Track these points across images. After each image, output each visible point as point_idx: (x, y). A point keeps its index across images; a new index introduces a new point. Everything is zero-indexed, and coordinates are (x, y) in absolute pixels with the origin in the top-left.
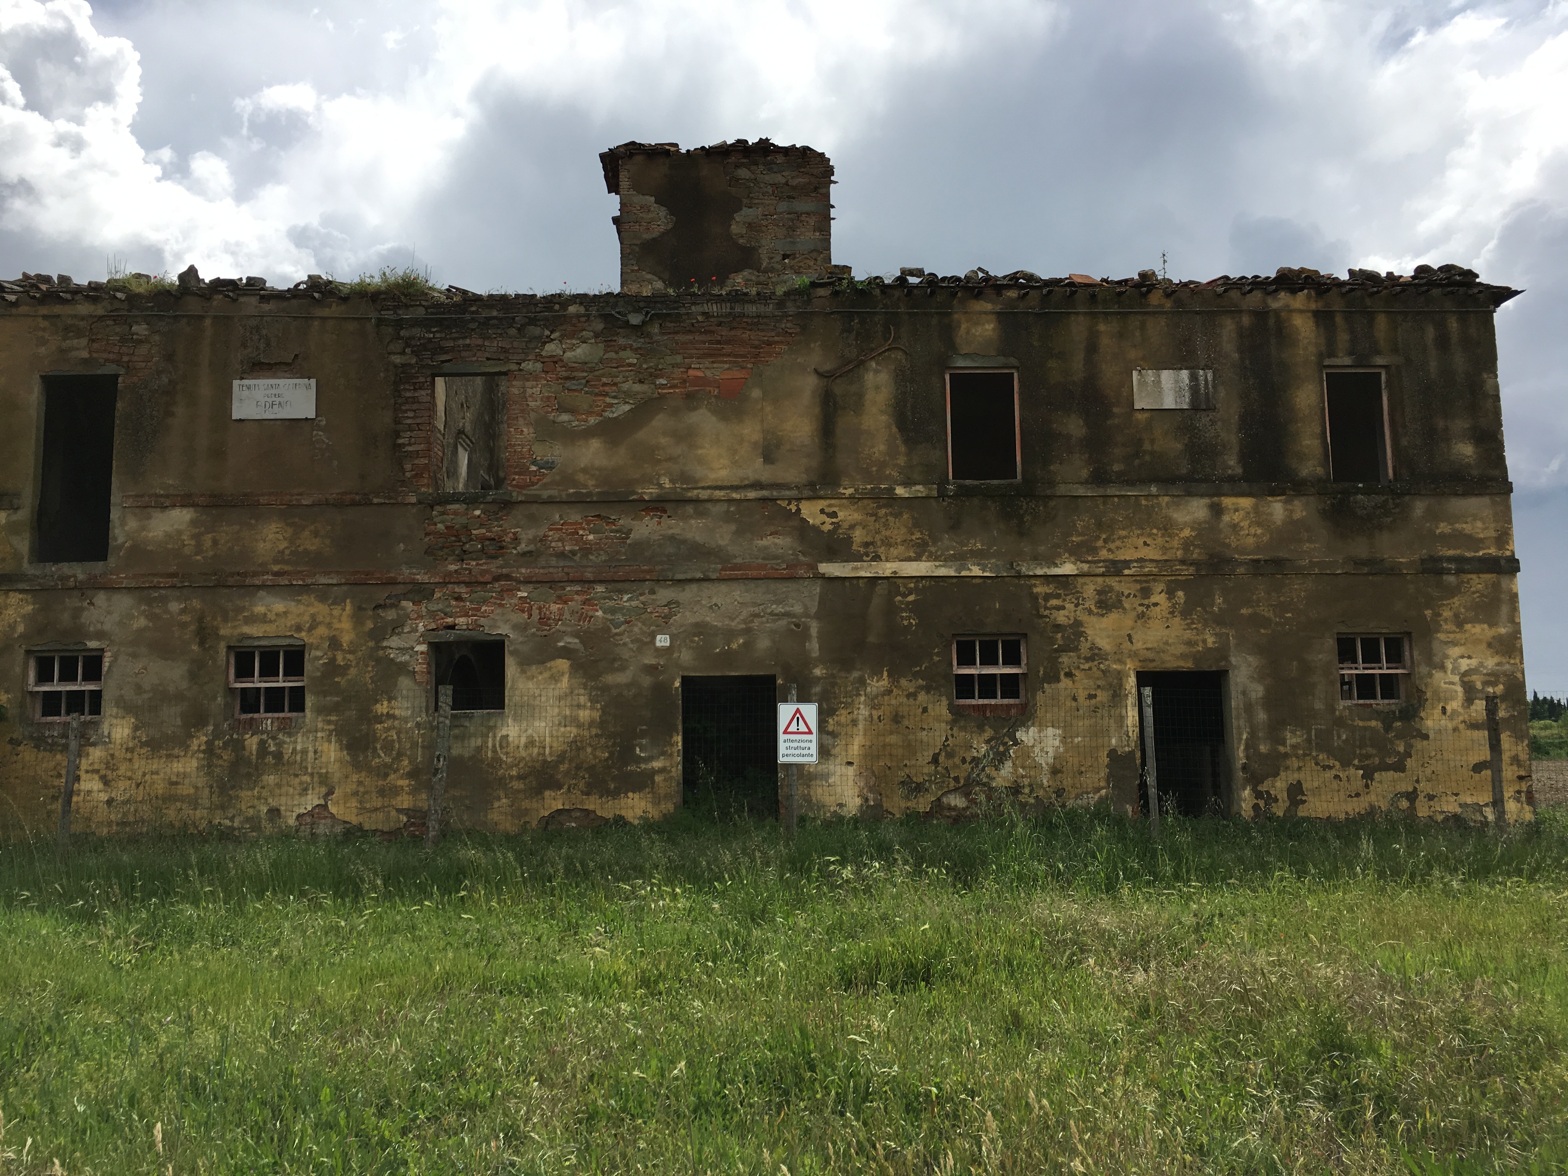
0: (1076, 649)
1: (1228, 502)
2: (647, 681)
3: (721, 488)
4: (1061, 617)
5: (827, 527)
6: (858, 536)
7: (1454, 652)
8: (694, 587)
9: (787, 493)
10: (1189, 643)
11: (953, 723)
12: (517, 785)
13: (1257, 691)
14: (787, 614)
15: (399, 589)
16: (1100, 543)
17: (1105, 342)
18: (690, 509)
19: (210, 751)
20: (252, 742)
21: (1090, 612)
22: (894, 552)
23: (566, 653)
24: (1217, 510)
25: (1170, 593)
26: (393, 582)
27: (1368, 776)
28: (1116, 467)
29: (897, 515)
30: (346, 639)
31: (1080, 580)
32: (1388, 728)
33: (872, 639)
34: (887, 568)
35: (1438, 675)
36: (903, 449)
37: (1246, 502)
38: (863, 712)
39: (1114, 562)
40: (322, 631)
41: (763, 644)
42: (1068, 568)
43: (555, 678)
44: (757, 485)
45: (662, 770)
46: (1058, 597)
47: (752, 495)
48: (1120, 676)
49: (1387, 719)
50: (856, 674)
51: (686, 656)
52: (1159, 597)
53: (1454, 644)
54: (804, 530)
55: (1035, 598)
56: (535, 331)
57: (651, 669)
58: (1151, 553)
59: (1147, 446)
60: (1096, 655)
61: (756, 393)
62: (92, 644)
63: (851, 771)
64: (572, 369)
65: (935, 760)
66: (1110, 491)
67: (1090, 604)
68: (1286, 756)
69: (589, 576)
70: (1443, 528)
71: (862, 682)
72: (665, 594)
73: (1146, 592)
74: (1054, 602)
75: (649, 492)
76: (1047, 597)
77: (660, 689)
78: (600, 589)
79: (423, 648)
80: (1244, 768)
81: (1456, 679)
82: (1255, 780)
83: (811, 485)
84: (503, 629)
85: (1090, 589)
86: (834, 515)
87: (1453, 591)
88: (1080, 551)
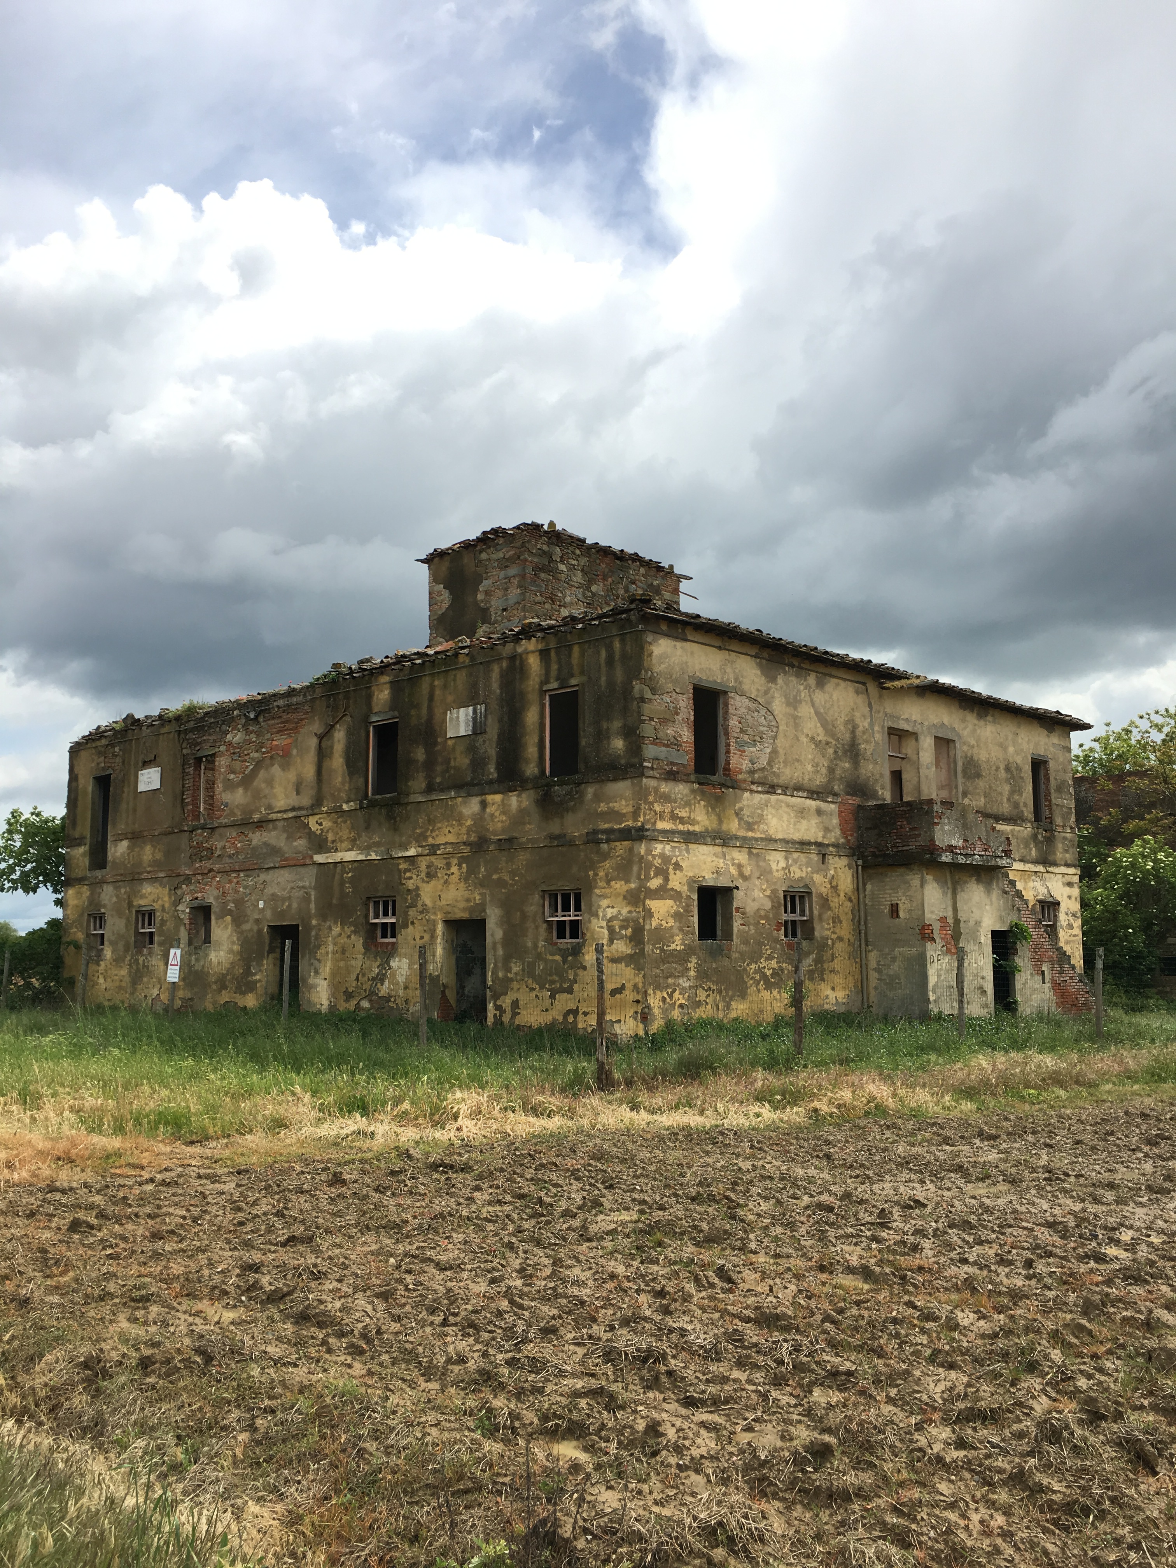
0: (416, 906)
1: (490, 798)
2: (255, 928)
3: (285, 811)
4: (410, 884)
5: (319, 832)
6: (330, 837)
7: (604, 903)
8: (271, 872)
9: (304, 812)
10: (468, 900)
11: (365, 954)
12: (214, 987)
13: (499, 934)
14: (303, 887)
15: (182, 878)
16: (429, 833)
17: (438, 692)
18: (271, 826)
19: (130, 965)
20: (141, 959)
21: (423, 881)
22: (344, 845)
23: (230, 912)
24: (484, 804)
25: (460, 865)
26: (179, 875)
27: (553, 997)
28: (438, 780)
29: (345, 822)
30: (167, 905)
31: (420, 858)
32: (565, 961)
33: (334, 901)
34: (338, 857)
35: (594, 921)
36: (348, 779)
37: (498, 797)
38: (331, 948)
39: (433, 846)
40: (160, 902)
41: (295, 905)
42: (412, 852)
43: (226, 927)
44: (293, 809)
45: (260, 981)
46: (409, 870)
47: (291, 815)
48: (434, 923)
49: (564, 954)
50: (328, 923)
51: (268, 914)
52: (454, 869)
53: (604, 896)
54: (310, 834)
55: (399, 871)
56: (224, 728)
57: (257, 921)
58: (451, 838)
59: (452, 764)
60: (425, 910)
61: (295, 752)
62: (103, 911)
63: (325, 983)
64: (235, 748)
65: (357, 979)
66: (434, 797)
67: (423, 875)
68: (511, 980)
69: (237, 868)
70: (603, 807)
71: (330, 928)
72: (263, 876)
73: (448, 866)
74: (408, 874)
75: (256, 817)
76: (406, 870)
77: (260, 931)
78: (242, 875)
79: (188, 910)
81: (604, 924)
82: (496, 997)
83: (312, 807)
84: (211, 900)
85: (423, 863)
86: (321, 824)
87: (605, 856)
88: (420, 839)
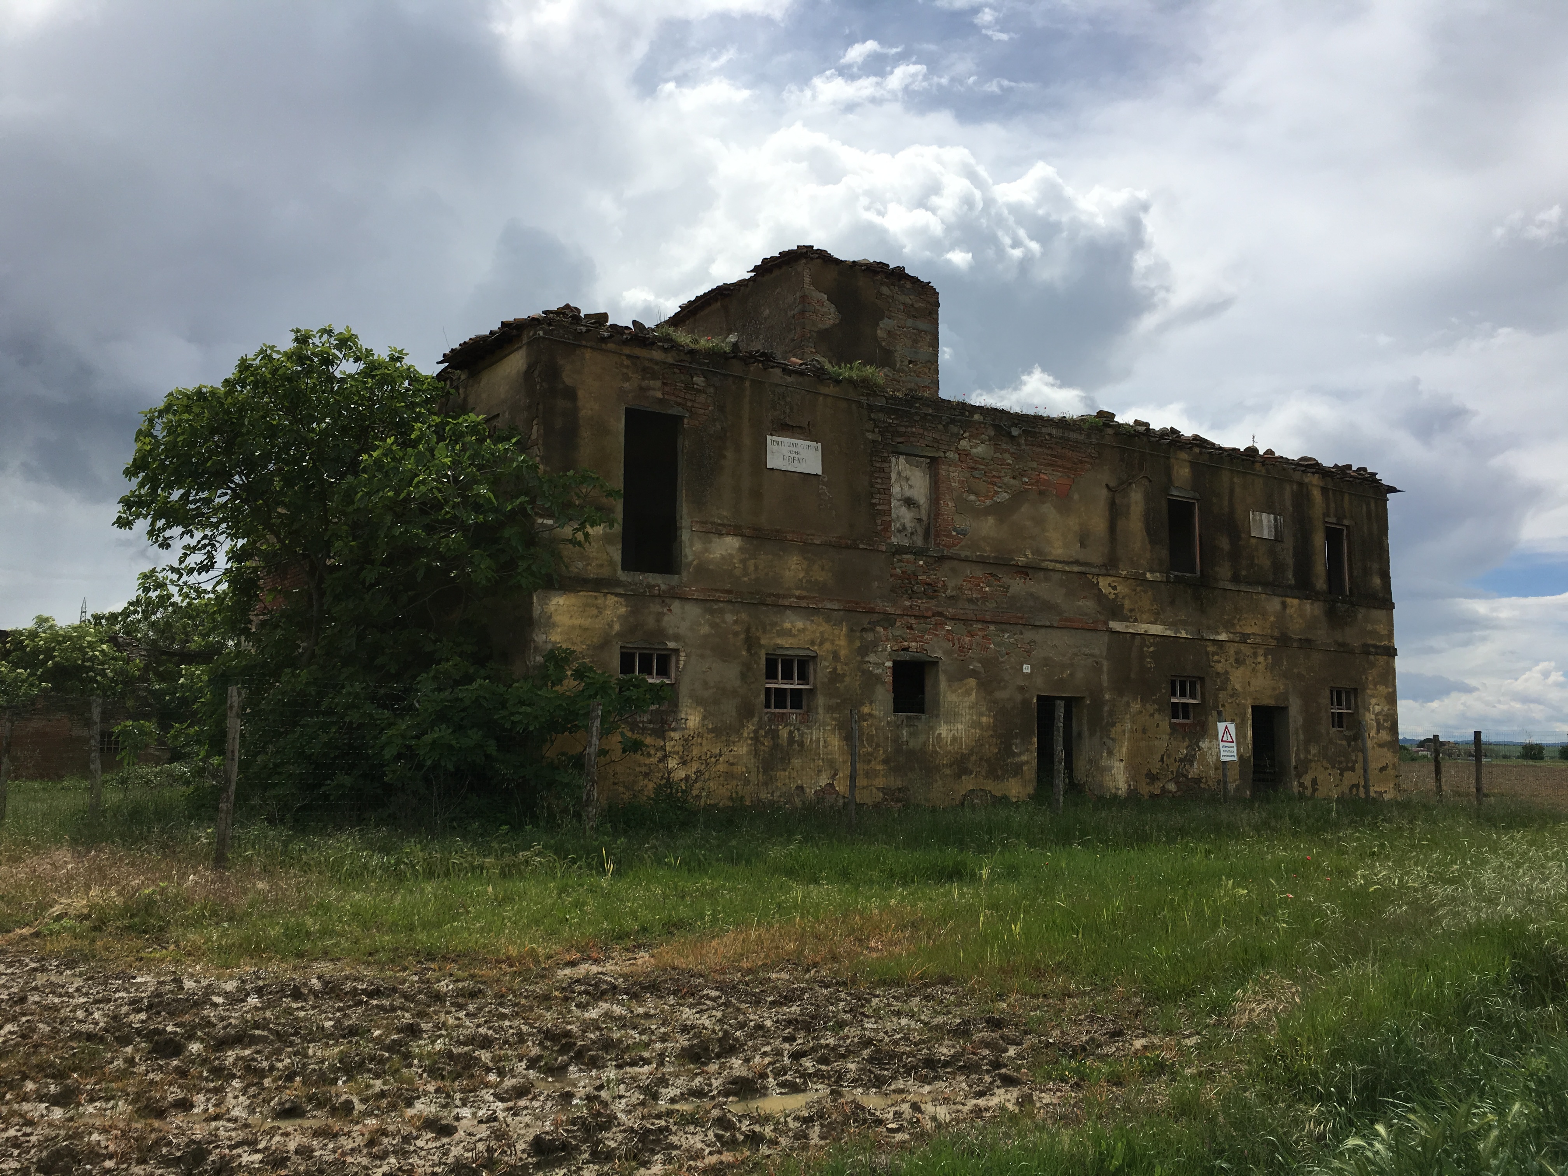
0: (1225, 689)
1: (1289, 600)
2: (1019, 697)
3: (1056, 561)
4: (1219, 668)
5: (1112, 596)
6: (1127, 604)
7: (1373, 701)
8: (1043, 631)
9: (1094, 570)
10: (1274, 689)
11: (1171, 734)
12: (948, 771)
13: (1300, 721)
14: (1092, 655)
15: (875, 617)
16: (1236, 621)
17: (1238, 490)
18: (1041, 574)
20: (784, 733)
21: (1232, 666)
22: (1145, 617)
23: (974, 674)
24: (1284, 605)
25: (1265, 655)
26: (871, 611)
27: (1341, 774)
28: (1244, 573)
29: (1145, 592)
30: (843, 653)
31: (1228, 644)
32: (1349, 746)
33: (1133, 676)
34: (1142, 628)
35: (1367, 714)
36: (1149, 547)
37: (1296, 602)
38: (1128, 726)
39: (1244, 634)
40: (827, 646)
41: (1080, 675)
42: (1223, 637)
43: (968, 693)
44: (1077, 562)
45: (1027, 762)
46: (1218, 654)
47: (1076, 569)
48: (1245, 708)
49: (1349, 739)
50: (1125, 699)
51: (1039, 681)
52: (1261, 659)
53: (1373, 696)
54: (1100, 597)
55: (1207, 653)
56: (954, 429)
57: (1021, 689)
58: (1258, 630)
59: (1256, 561)
60: (1234, 694)
61: (1076, 497)
62: (671, 645)
63: (1122, 764)
64: (976, 462)
65: (1162, 760)
66: (1243, 588)
67: (1232, 660)
68: (1311, 761)
69: (988, 618)
70: (1369, 627)
71: (1128, 705)
72: (1029, 635)
73: (1255, 655)
74: (1216, 658)
75: (1021, 560)
76: (1214, 654)
77: (1026, 702)
78: (992, 628)
79: (889, 664)
80: (1296, 768)
81: (1373, 717)
82: (1299, 776)
83: (1104, 565)
84: (938, 654)
85: (1232, 649)
86: (1115, 588)
87: (1372, 665)
88: (1228, 626)
